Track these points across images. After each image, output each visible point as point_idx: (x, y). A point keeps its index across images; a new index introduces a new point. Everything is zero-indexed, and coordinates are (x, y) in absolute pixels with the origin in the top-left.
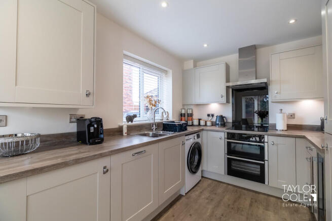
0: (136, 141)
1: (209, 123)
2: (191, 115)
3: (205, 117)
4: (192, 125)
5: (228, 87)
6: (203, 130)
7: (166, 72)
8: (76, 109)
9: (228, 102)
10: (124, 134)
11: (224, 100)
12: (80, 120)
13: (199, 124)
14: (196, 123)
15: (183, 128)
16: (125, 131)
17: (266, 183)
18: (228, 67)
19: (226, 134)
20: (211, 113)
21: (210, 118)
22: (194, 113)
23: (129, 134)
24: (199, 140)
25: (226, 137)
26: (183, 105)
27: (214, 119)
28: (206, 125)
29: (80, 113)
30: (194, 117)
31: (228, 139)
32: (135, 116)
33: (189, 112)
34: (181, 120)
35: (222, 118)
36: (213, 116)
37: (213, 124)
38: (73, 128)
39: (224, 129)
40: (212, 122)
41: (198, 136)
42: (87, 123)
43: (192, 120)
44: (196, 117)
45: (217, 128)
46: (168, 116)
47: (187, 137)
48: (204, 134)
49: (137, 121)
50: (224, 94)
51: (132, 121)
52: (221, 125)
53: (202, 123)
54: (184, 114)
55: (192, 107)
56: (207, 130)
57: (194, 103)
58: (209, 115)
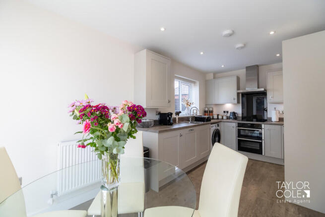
0: (183, 125)
1: (225, 118)
2: (212, 112)
3: (222, 113)
4: (213, 119)
5: (238, 94)
6: (221, 121)
7: (194, 83)
8: (157, 109)
9: (238, 102)
10: (177, 122)
11: (236, 101)
12: (160, 114)
13: (218, 118)
14: (215, 117)
15: (208, 120)
16: (177, 120)
17: (263, 154)
18: (238, 79)
19: (237, 124)
20: (226, 110)
21: (226, 114)
22: (214, 110)
23: (179, 123)
24: (219, 128)
25: (237, 125)
26: (206, 105)
27: (229, 115)
28: (222, 119)
29: (159, 110)
30: (214, 113)
31: (238, 127)
32: (180, 112)
33: (211, 109)
34: (205, 115)
35: (234, 114)
36: (227, 112)
37: (228, 118)
38: (157, 118)
39: (236, 121)
40: (227, 117)
41: (218, 126)
42: (167, 115)
43: (212, 115)
44: (215, 113)
45: (231, 120)
46: (197, 112)
47: (212, 125)
48: (222, 124)
49: (181, 115)
50: (236, 97)
51: (178, 115)
52: (234, 118)
53: (220, 117)
54: (207, 111)
55: (212, 106)
56: (224, 122)
57: (214, 103)
58: (224, 112)
